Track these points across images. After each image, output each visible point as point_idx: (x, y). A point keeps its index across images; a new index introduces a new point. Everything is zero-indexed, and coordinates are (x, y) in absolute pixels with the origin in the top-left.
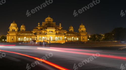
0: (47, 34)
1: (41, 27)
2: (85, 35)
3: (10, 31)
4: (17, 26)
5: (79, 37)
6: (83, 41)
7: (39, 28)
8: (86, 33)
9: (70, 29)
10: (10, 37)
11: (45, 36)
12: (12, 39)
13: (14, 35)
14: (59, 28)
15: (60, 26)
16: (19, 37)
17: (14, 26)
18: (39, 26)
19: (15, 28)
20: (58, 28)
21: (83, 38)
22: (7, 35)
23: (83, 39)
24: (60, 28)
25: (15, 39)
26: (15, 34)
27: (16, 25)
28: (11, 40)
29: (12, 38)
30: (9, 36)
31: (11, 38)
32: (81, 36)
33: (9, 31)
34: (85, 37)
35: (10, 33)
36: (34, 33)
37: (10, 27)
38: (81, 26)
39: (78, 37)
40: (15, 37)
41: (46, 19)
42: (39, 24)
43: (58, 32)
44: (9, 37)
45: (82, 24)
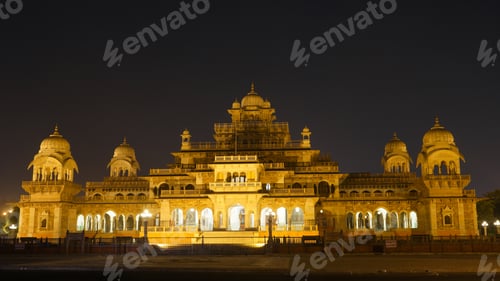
0: (212, 192)
1: (198, 156)
2: (457, 191)
3: (34, 178)
4: (69, 155)
5: (422, 209)
6: (448, 231)
7: (186, 160)
8: (467, 182)
9: (386, 159)
10: (32, 210)
11: (203, 201)
12: (44, 224)
13: (50, 203)
14: (298, 153)
15: (306, 143)
16: (78, 213)
17: (53, 152)
18: (185, 146)
19: (58, 164)
20: (291, 154)
21: (447, 212)
22: (21, 201)
23: (448, 220)
24: (306, 157)
25: (57, 221)
26: (55, 196)
27: (64, 146)
28: (35, 227)
29: (44, 215)
30: (31, 204)
31: (36, 217)
32: (428, 203)
33: (31, 179)
34: (461, 205)
35: (35, 192)
36: (155, 190)
37: (36, 157)
38: (429, 139)
39: (414, 208)
40: (57, 211)
41: (235, 105)
42: (186, 135)
43: (281, 181)
44: (28, 211)
45: (437, 126)
